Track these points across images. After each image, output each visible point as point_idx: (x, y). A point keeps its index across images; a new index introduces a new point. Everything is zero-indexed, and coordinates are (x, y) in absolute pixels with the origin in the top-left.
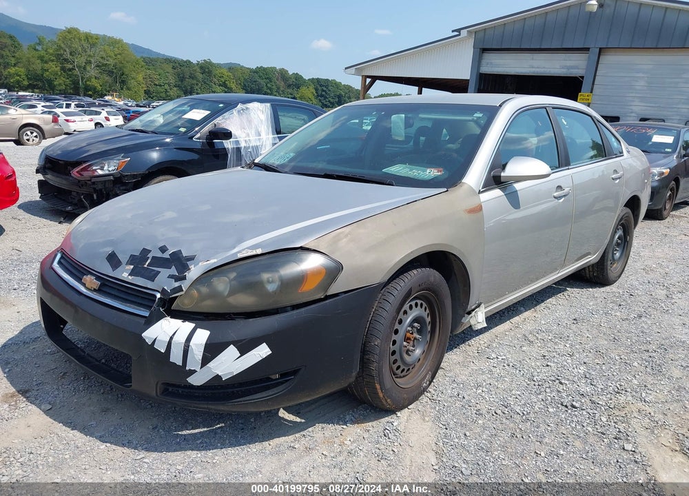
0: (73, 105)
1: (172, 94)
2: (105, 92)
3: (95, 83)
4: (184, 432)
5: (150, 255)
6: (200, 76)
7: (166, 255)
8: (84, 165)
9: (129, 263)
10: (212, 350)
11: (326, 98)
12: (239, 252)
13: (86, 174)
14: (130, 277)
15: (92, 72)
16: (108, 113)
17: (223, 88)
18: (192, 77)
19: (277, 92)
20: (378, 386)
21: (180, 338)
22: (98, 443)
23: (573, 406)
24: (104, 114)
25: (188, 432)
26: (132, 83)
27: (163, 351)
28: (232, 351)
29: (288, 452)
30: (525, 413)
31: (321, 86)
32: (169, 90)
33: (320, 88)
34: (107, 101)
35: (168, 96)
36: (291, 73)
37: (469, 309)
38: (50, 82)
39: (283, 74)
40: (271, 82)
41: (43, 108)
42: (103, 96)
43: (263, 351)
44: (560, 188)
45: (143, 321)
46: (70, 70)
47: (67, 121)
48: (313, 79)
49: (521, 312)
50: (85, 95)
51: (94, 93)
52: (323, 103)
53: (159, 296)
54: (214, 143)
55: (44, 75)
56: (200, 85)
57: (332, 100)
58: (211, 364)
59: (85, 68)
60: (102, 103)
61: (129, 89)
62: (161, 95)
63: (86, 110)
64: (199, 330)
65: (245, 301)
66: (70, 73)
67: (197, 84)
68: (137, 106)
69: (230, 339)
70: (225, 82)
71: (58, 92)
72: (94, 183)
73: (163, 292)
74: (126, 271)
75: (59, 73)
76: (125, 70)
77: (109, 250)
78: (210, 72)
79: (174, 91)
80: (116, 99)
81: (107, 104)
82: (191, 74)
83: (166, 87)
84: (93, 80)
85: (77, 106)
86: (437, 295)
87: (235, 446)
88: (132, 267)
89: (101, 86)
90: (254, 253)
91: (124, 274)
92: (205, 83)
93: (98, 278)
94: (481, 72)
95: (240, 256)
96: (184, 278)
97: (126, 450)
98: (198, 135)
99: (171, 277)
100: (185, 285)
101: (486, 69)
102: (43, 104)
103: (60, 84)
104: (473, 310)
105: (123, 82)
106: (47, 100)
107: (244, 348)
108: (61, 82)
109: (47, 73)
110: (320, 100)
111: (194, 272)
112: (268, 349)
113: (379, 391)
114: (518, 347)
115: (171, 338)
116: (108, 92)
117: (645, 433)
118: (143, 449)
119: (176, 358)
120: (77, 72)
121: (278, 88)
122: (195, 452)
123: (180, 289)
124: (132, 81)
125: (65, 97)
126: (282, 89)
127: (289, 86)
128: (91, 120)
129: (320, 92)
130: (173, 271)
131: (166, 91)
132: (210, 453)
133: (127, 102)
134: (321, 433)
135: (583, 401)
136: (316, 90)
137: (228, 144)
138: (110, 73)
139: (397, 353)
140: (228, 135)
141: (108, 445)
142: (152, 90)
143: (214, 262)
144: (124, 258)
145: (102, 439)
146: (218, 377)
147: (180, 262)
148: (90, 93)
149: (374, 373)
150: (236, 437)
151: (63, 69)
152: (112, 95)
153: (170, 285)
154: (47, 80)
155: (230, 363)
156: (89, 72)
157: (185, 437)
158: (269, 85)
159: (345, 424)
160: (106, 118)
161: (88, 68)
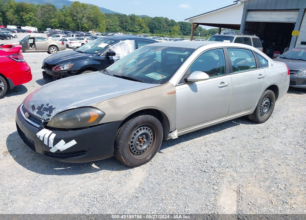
0: (75, 35)
1: (117, 29)
2: (90, 29)
3: (86, 25)
4: (56, 169)
5: (43, 107)
6: (130, 21)
7: (48, 107)
8: (57, 66)
9: (37, 109)
10: (56, 141)
11: (185, 30)
12: (69, 107)
13: (57, 70)
14: (36, 114)
15: (85, 20)
16: (87, 39)
17: (140, 27)
18: (126, 22)
19: (163, 28)
20: (122, 157)
21: (47, 136)
22: (27, 170)
23: (205, 172)
24: (85, 39)
25: (58, 169)
26: (101, 25)
27: (42, 140)
28: (62, 142)
29: (88, 178)
30: (184, 172)
31: (183, 25)
32: (116, 28)
33: (183, 26)
34: (89, 33)
35: (115, 30)
36: (169, 19)
37: (170, 131)
38: (68, 25)
39: (166, 20)
40: (161, 23)
41: (62, 37)
42: (88, 31)
43: (73, 143)
44: (223, 83)
45: (38, 129)
46: (76, 20)
47: (71, 43)
48: (180, 22)
49: (211, 133)
50: (82, 31)
51: (85, 30)
52: (184, 33)
53: (43, 121)
54: (109, 57)
55: (66, 22)
56: (129, 25)
57: (188, 32)
58: (56, 146)
59: (82, 19)
60: (87, 34)
61: (99, 28)
62: (113, 30)
63: (79, 37)
64: (53, 134)
65: (69, 124)
66: (76, 21)
67: (128, 25)
68: (102, 35)
69: (62, 138)
70: (140, 24)
71: (71, 29)
72: (60, 73)
73: (44, 120)
74: (35, 112)
75: (71, 21)
76: (98, 19)
77: (33, 104)
78: (134, 20)
79: (118, 28)
80: (94, 32)
81: (89, 35)
82: (126, 20)
83: (115, 26)
84: (85, 24)
85: (76, 36)
86: (154, 125)
87: (71, 175)
88: (38, 110)
89: (88, 26)
90: (73, 108)
91: (35, 113)
92: (132, 24)
93: (29, 114)
94: (246, 21)
95: (69, 108)
96: (50, 116)
97: (34, 173)
98: (102, 54)
99: (47, 115)
100: (50, 118)
101: (249, 19)
102: (62, 35)
103: (72, 26)
104: (173, 131)
105: (97, 25)
106: (65, 33)
107: (67, 141)
108: (72, 25)
109: (67, 21)
110: (182, 32)
111: (54, 113)
112: (76, 142)
113: (123, 159)
114: (199, 147)
115: (44, 136)
116: (91, 29)
117: (227, 183)
118: (40, 173)
119: (46, 142)
120: (78, 21)
121: (164, 26)
122: (56, 175)
123: (49, 119)
124: (101, 24)
125: (73, 32)
126: (165, 27)
127: (169, 25)
128: (80, 42)
129: (182, 28)
130: (48, 113)
131: (115, 28)
132: (61, 176)
133: (98, 33)
134: (104, 173)
135: (210, 170)
136: (181, 27)
137: (114, 58)
138: (92, 21)
139: (134, 146)
140: (114, 54)
141: (29, 171)
142: (109, 28)
143: (60, 110)
144: (36, 107)
145: (28, 169)
146: (59, 150)
147: (51, 109)
148: (84, 29)
149: (120, 153)
150: (73, 172)
151: (73, 19)
152: (92, 30)
153: (46, 117)
154: (67, 24)
155: (62, 146)
156: (83, 21)
157: (55, 171)
158: (160, 25)
159: (113, 170)
160: (86, 41)
161: (83, 19)
